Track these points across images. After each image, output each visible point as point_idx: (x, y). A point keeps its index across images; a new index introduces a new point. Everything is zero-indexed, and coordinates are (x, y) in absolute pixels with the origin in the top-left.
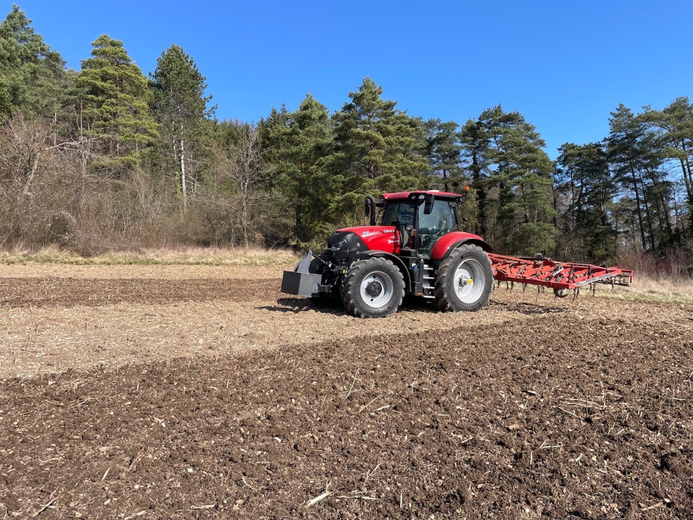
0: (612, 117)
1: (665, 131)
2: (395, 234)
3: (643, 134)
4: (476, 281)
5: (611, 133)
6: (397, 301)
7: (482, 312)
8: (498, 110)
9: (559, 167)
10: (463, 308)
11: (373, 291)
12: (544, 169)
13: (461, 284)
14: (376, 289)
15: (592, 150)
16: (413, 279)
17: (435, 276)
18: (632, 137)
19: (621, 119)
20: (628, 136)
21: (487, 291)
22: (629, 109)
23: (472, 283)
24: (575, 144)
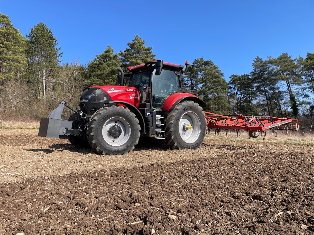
0: (254, 62)
1: (279, 68)
2: (136, 93)
3: (268, 70)
4: (194, 128)
5: (254, 69)
6: (135, 141)
7: (199, 150)
8: (202, 60)
9: (230, 85)
10: (186, 146)
11: (114, 134)
12: (224, 86)
13: (184, 129)
14: (116, 131)
15: (245, 77)
16: (147, 125)
17: (165, 123)
18: (263, 71)
19: (258, 63)
20: (261, 71)
21: (202, 135)
22: (261, 59)
23: (192, 128)
24: (237, 75)
